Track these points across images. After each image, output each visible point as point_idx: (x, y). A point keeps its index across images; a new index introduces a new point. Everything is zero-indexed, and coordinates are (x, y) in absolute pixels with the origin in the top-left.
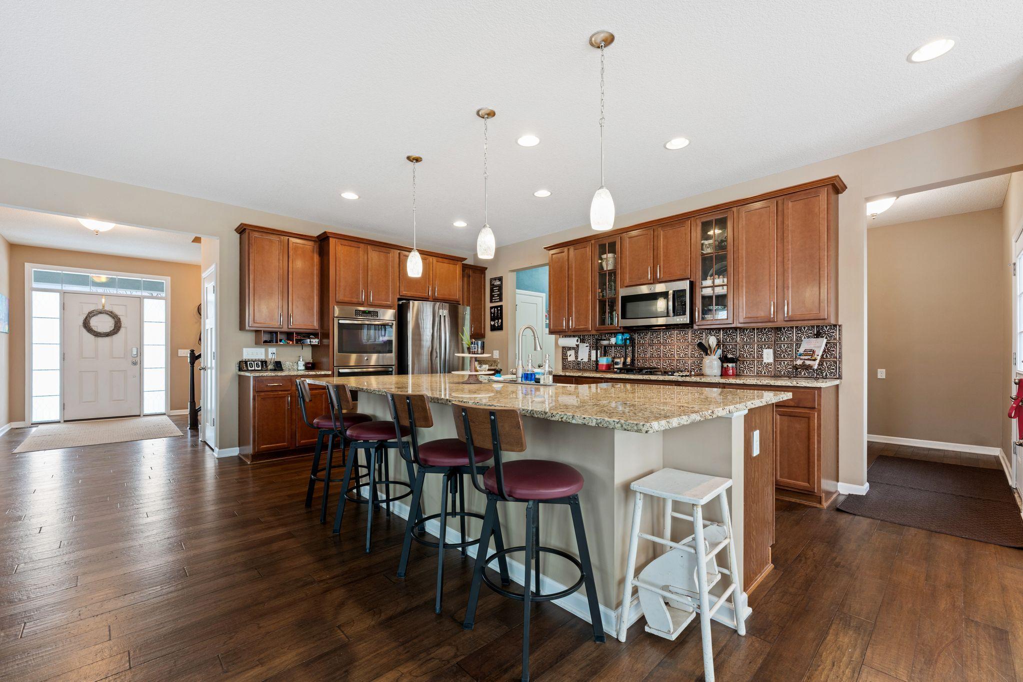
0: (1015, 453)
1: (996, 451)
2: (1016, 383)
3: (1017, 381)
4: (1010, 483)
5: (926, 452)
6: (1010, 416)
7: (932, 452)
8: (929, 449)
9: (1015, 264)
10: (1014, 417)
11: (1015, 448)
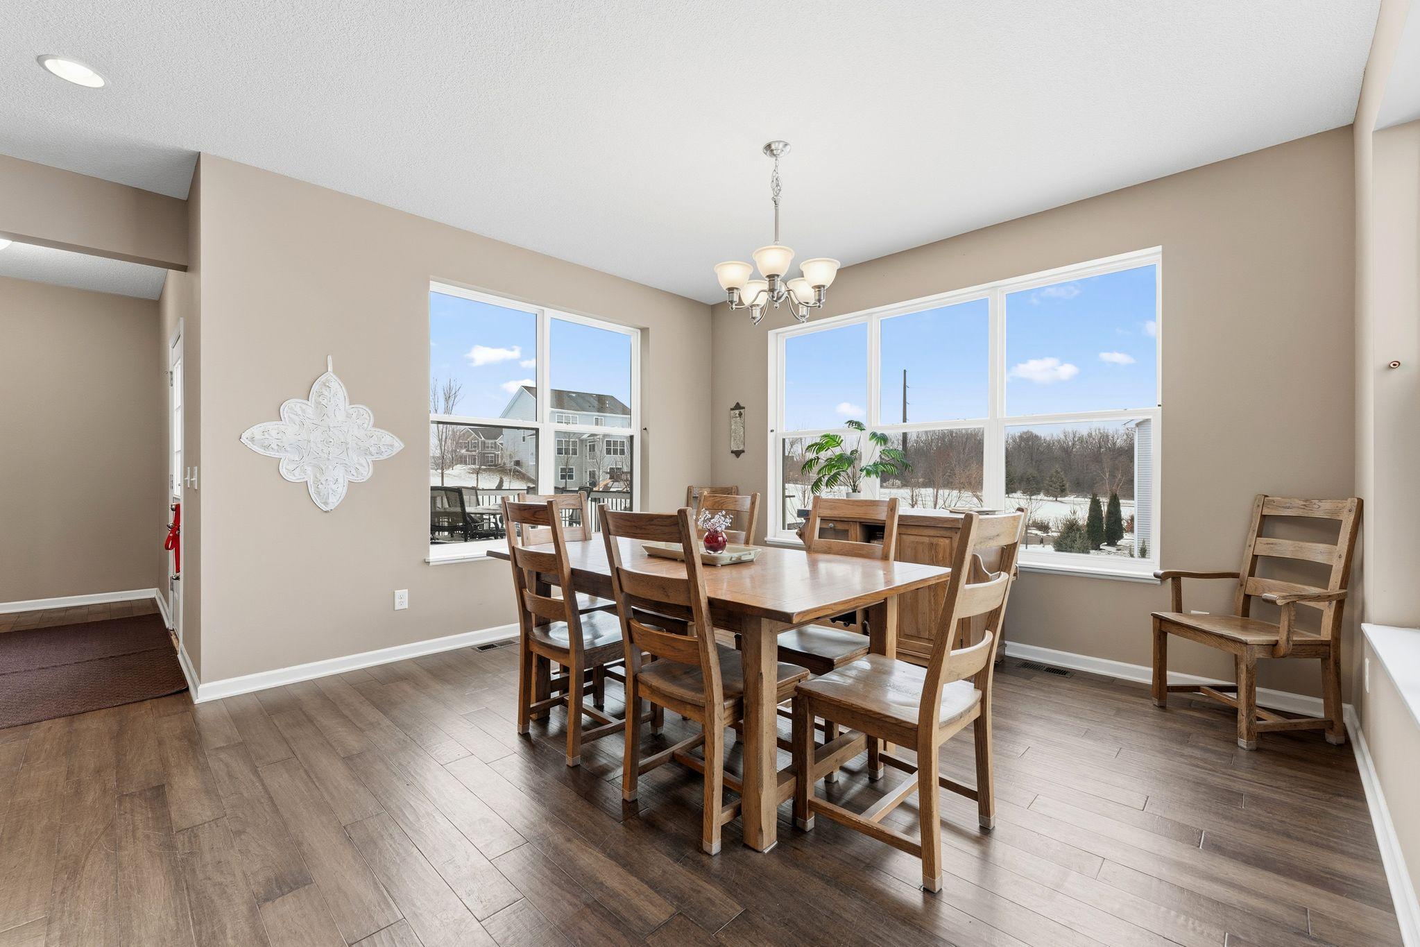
0: (172, 589)
1: (151, 593)
2: (172, 510)
3: (173, 507)
4: (167, 625)
5: (62, 614)
6: (167, 548)
7: (71, 611)
8: (67, 609)
9: (171, 373)
10: (172, 548)
11: (172, 583)
